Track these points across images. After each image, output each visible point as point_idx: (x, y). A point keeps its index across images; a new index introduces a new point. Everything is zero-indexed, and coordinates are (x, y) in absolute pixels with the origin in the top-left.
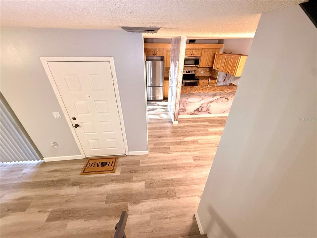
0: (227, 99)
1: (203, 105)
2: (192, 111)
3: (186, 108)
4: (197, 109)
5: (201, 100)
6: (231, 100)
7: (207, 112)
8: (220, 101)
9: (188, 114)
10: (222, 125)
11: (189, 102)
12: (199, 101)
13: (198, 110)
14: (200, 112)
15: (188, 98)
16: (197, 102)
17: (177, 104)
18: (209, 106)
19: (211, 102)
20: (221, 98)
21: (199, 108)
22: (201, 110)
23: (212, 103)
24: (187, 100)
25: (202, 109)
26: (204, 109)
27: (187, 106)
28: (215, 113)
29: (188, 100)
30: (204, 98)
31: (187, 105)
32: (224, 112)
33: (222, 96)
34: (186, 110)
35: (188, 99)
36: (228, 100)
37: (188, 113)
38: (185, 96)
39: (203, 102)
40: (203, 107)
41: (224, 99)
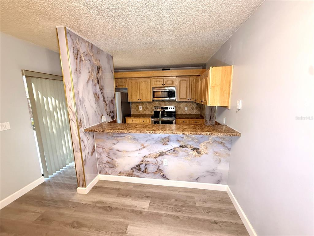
0: (196, 149)
1: (148, 159)
2: (128, 168)
3: (116, 162)
4: (137, 166)
5: (142, 149)
6: (206, 154)
7: (158, 175)
8: (181, 153)
9: (120, 174)
10: (178, 217)
11: (119, 151)
12: (136, 150)
13: (138, 168)
14: (143, 172)
15: (115, 142)
16: (134, 151)
17: (77, 152)
18: (161, 163)
19: (162, 154)
20: (181, 146)
21: (140, 164)
22: (146, 169)
23: (165, 156)
24: (114, 146)
25: (147, 166)
26: (151, 168)
27: (117, 158)
28: (178, 179)
29: (117, 147)
30: (145, 145)
31: (116, 156)
32: (197, 180)
33: (182, 144)
34: (116, 165)
35: (114, 144)
36: (199, 153)
37: (120, 172)
38: (109, 139)
39: (145, 152)
40: (147, 163)
41: (189, 150)
